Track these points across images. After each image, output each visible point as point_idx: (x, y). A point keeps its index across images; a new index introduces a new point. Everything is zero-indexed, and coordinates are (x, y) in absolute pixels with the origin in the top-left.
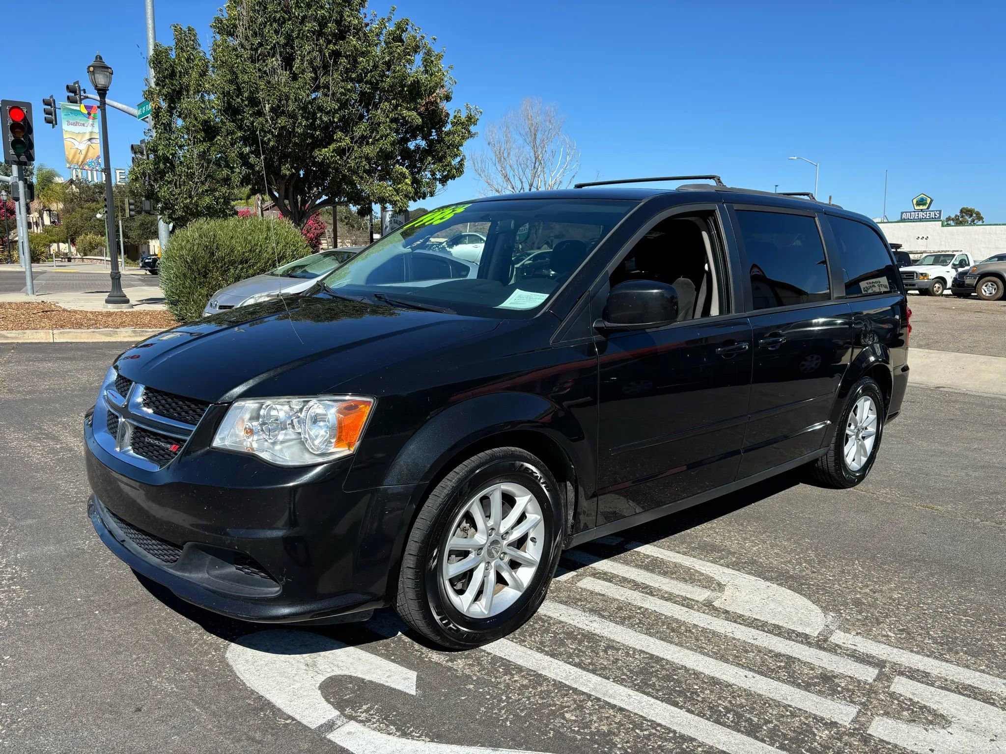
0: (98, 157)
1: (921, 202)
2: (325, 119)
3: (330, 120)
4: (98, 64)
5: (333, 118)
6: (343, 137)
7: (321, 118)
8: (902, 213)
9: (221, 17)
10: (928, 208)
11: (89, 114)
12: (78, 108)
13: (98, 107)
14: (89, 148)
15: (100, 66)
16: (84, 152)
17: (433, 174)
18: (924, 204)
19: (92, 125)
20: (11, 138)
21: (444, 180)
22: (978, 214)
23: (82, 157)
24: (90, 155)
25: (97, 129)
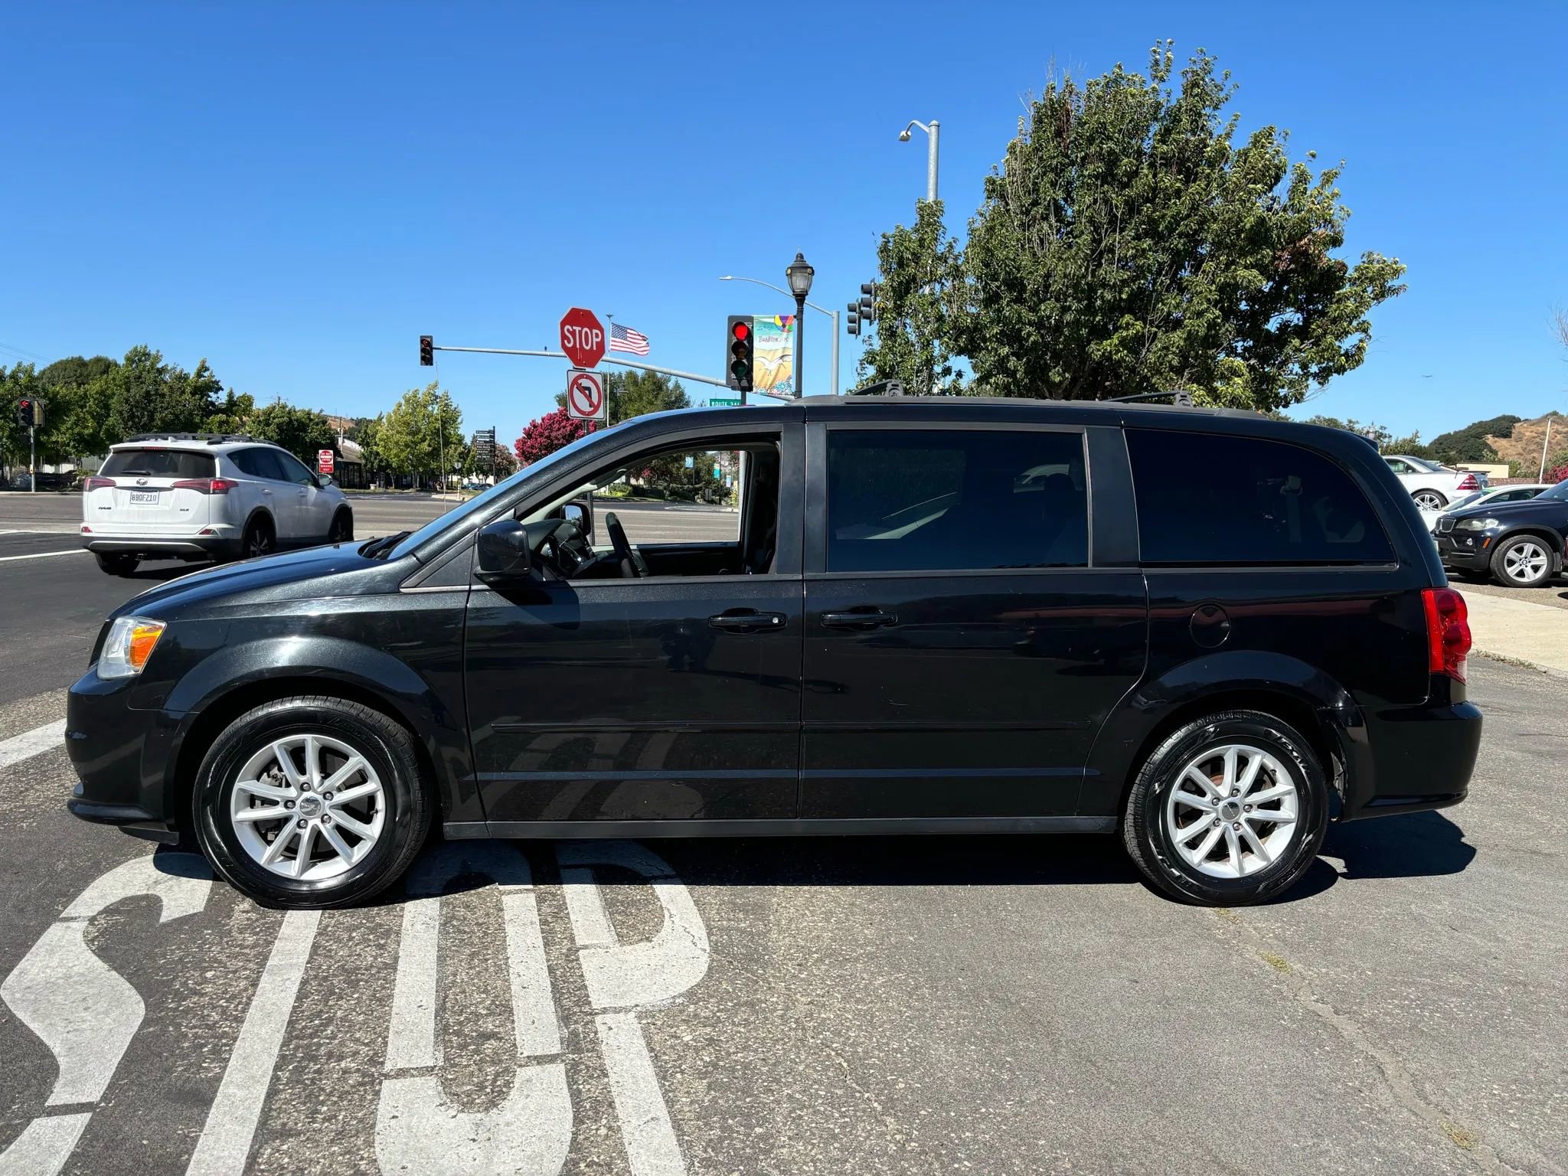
0: (790, 378)
2: (1108, 296)
3: (1115, 297)
4: (799, 264)
5: (1120, 293)
6: (1131, 321)
7: (1102, 297)
9: (994, 177)
11: (784, 326)
12: (772, 320)
13: (795, 317)
14: (779, 367)
15: (801, 267)
16: (773, 373)
17: (1304, 366)
19: (786, 339)
20: (734, 359)
21: (1323, 376)
23: (771, 378)
24: (780, 375)
25: (791, 344)
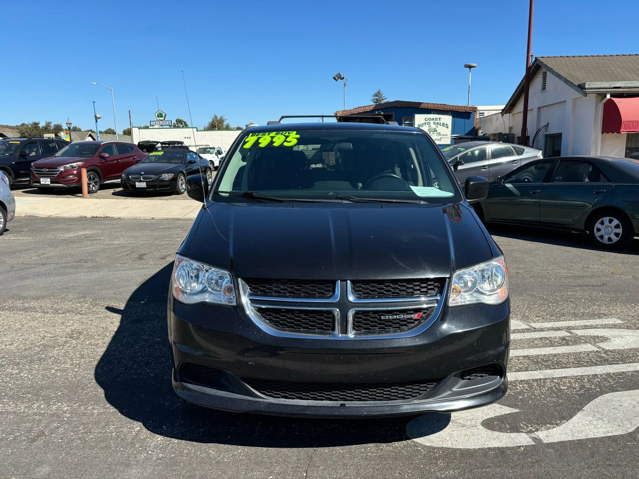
1: (160, 115)
8: (150, 122)
10: (164, 119)
18: (162, 117)
22: (185, 123)
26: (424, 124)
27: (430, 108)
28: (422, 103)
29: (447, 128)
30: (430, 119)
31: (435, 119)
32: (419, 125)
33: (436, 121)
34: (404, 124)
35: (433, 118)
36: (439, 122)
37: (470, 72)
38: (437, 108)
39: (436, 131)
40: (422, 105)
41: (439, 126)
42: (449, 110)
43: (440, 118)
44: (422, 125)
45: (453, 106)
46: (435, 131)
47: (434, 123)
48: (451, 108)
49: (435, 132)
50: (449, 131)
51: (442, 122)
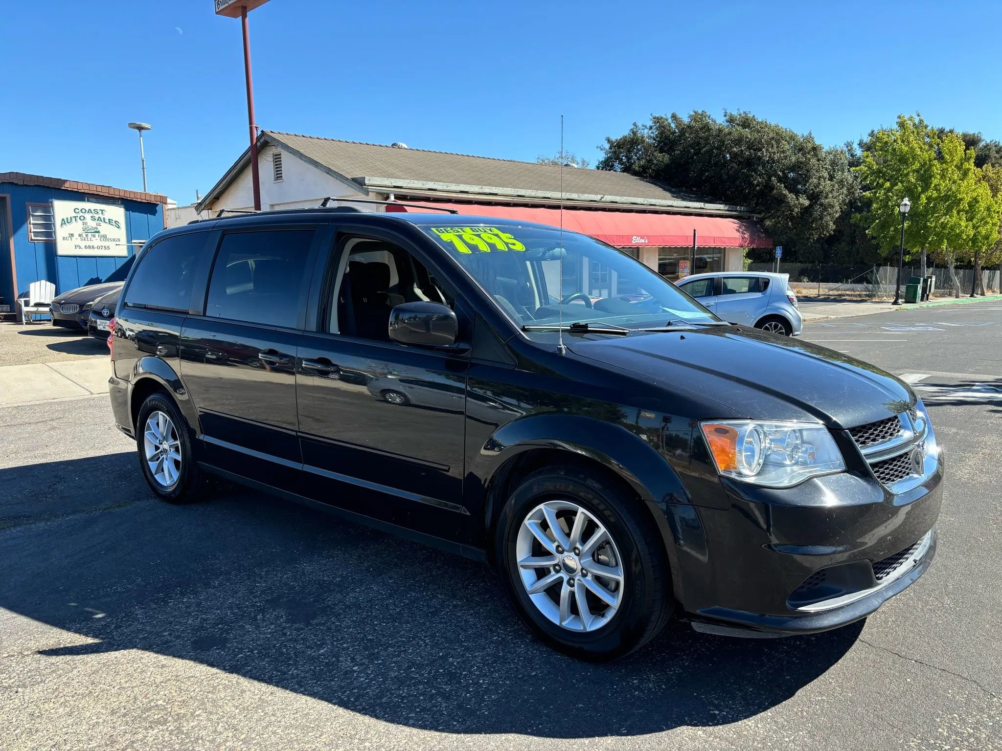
26: (74, 219)
27: (83, 191)
28: (65, 181)
29: (119, 227)
30: (84, 211)
31: (93, 212)
32: (63, 220)
33: (95, 215)
34: (33, 216)
35: (89, 210)
36: (102, 217)
37: (141, 136)
38: (96, 193)
39: (98, 232)
40: (67, 185)
41: (102, 224)
42: (118, 197)
43: (102, 211)
44: (69, 221)
45: (125, 191)
46: (96, 232)
47: (93, 218)
48: (122, 194)
49: (97, 234)
50: (121, 234)
51: (107, 216)
